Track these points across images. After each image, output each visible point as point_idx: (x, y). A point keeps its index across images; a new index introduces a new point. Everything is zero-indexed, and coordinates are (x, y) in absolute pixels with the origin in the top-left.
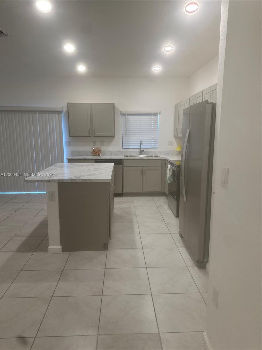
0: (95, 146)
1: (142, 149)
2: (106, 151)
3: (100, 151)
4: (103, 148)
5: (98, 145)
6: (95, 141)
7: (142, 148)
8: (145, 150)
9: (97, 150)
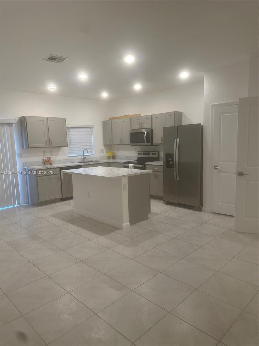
0: (45, 156)
1: (85, 157)
2: (55, 160)
3: (51, 160)
4: (53, 158)
5: (48, 155)
6: (45, 152)
7: (85, 155)
8: (87, 157)
9: (48, 160)
